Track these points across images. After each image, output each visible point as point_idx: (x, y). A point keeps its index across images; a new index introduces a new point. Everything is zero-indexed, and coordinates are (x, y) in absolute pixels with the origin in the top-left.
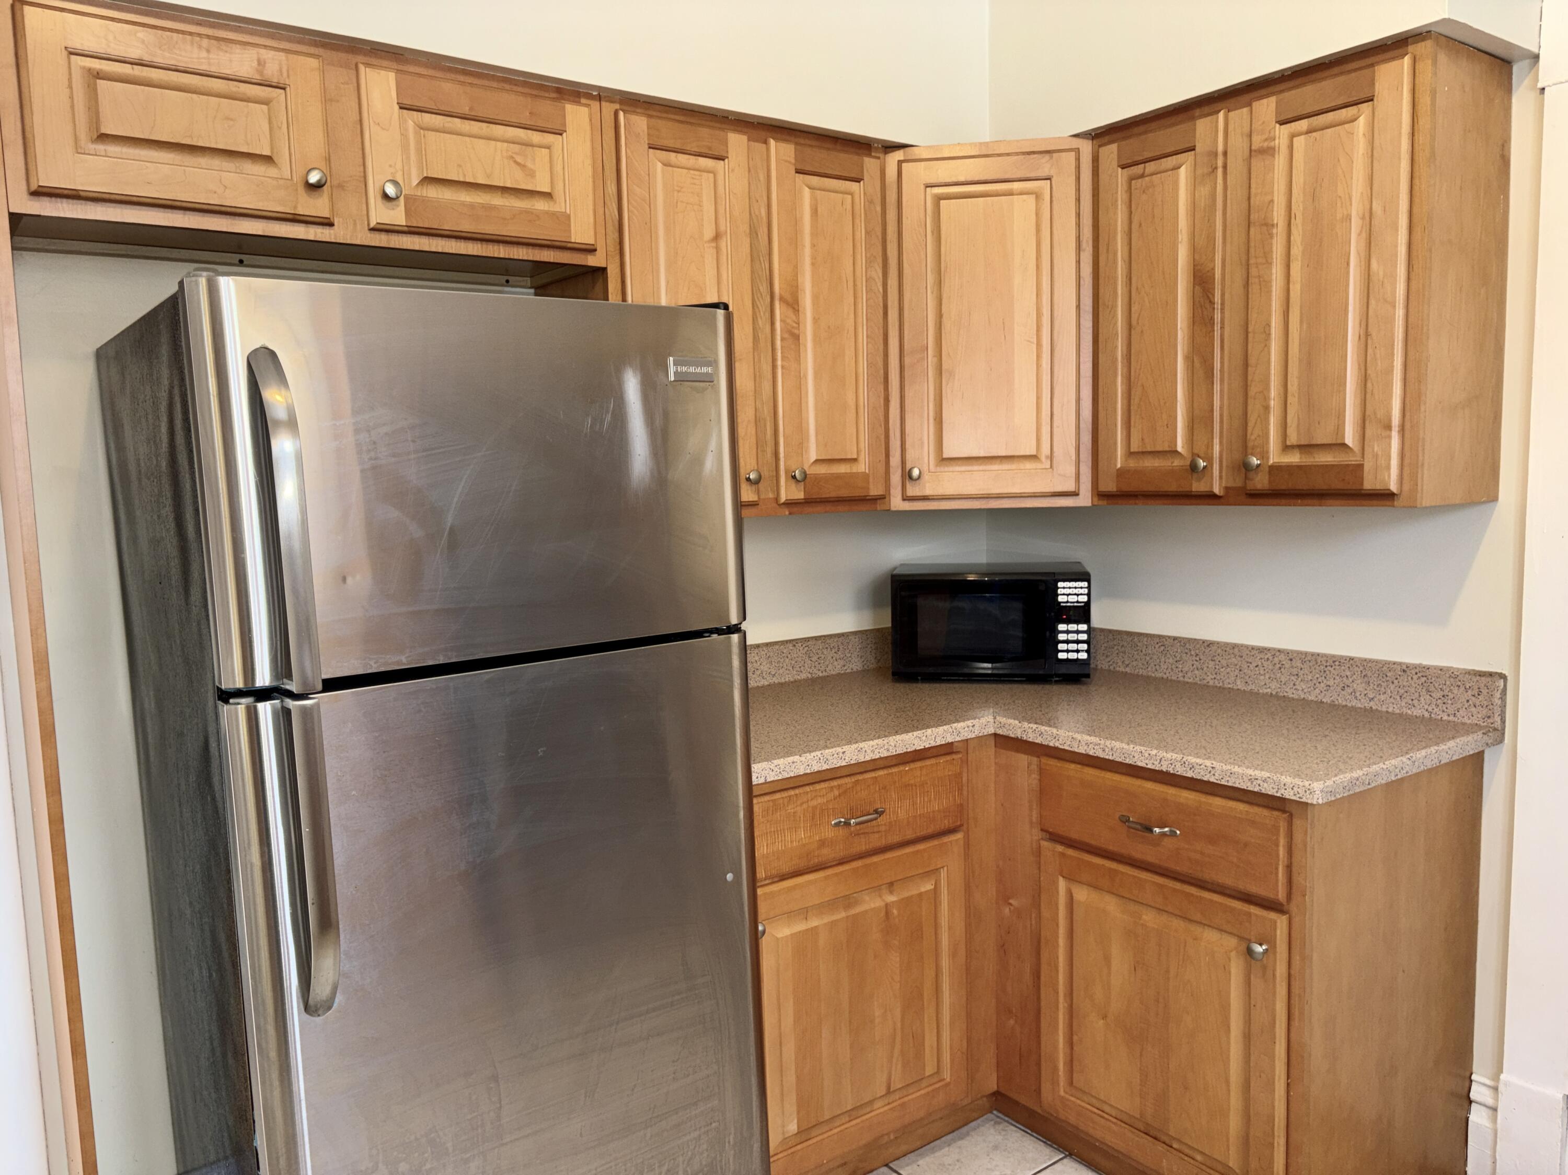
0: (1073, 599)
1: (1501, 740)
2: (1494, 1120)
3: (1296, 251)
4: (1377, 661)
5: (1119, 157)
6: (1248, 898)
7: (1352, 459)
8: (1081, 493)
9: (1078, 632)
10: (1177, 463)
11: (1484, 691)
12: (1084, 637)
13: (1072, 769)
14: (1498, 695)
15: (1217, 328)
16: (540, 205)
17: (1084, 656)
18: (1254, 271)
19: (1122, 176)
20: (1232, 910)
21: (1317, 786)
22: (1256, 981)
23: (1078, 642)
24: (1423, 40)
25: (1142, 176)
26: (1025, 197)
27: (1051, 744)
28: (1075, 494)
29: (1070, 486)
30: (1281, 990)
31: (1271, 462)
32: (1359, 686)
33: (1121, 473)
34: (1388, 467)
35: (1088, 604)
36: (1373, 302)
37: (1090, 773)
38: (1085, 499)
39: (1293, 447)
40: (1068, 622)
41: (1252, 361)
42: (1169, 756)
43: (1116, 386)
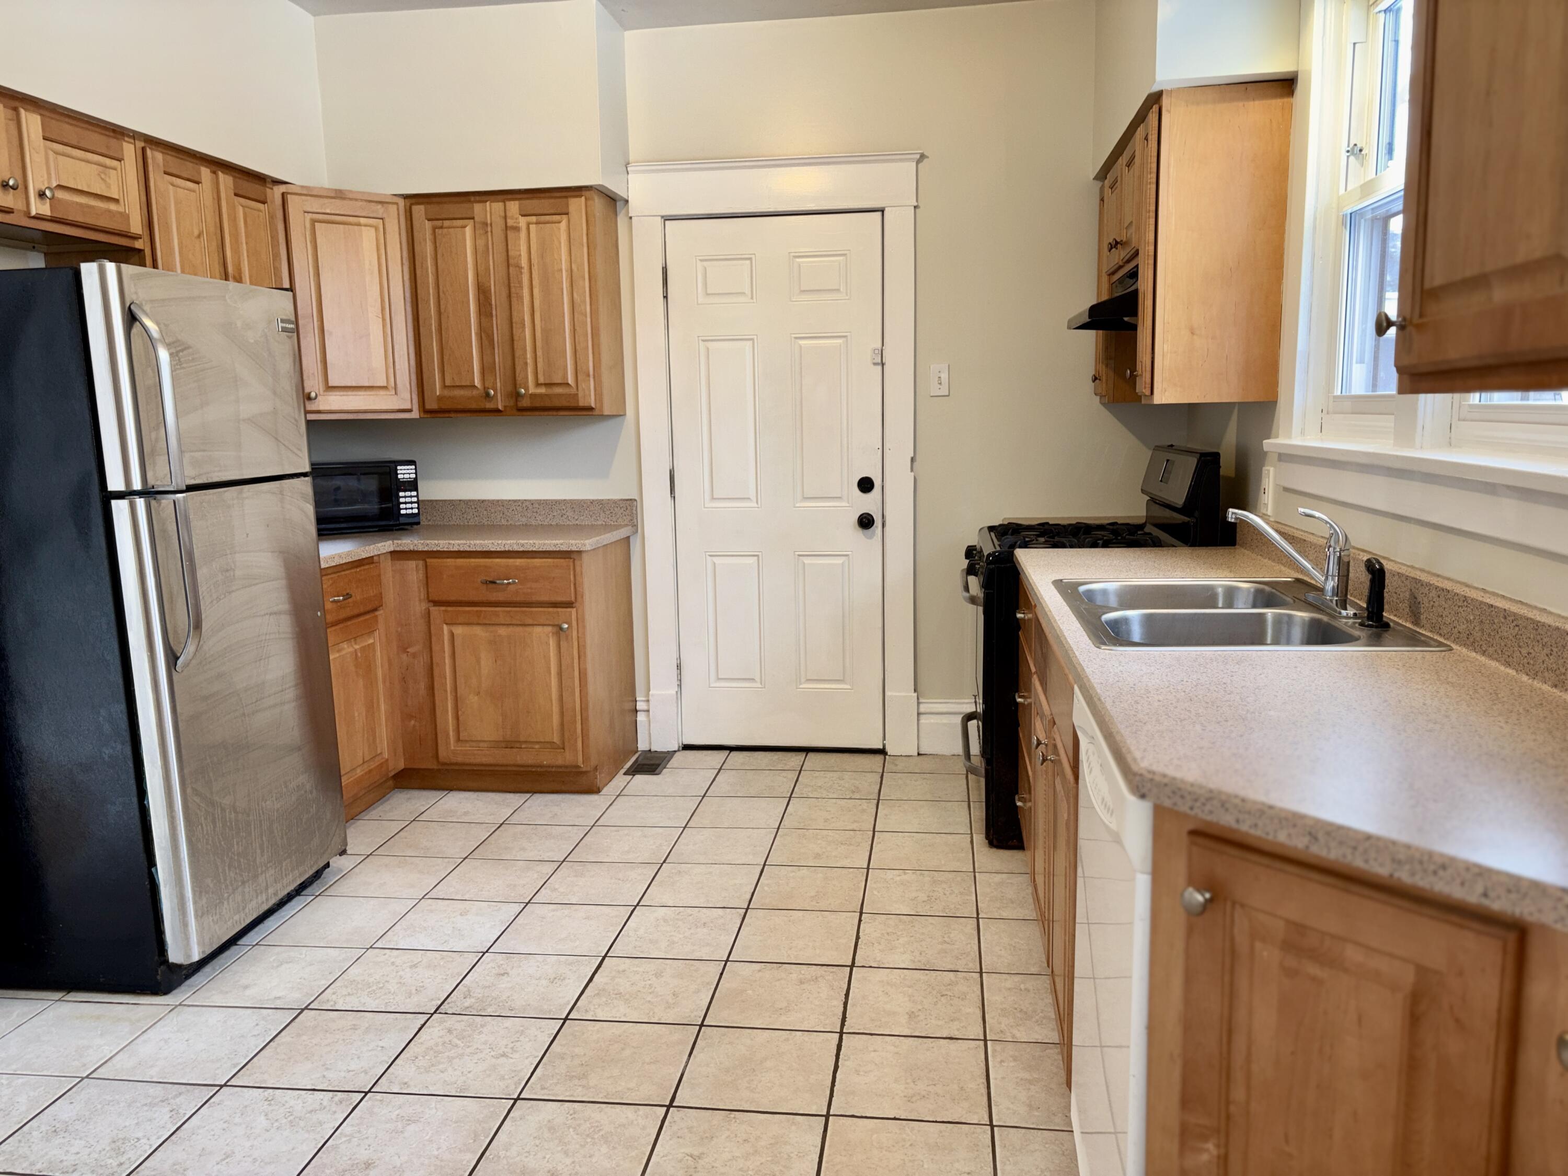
0: (407, 476)
1: (637, 532)
2: (648, 716)
3: (536, 282)
4: (578, 500)
5: (426, 214)
6: (555, 605)
7: (573, 391)
8: (414, 409)
9: (411, 497)
10: (475, 392)
11: (629, 508)
12: (415, 499)
13: (450, 562)
14: (634, 508)
15: (494, 318)
16: (113, 207)
17: (416, 511)
18: (513, 290)
19: (428, 224)
20: (549, 613)
21: (587, 542)
22: (564, 644)
23: (412, 503)
24: (589, 190)
25: (442, 227)
26: (368, 228)
27: (435, 549)
28: (410, 411)
29: (408, 406)
30: (576, 644)
31: (530, 392)
32: (570, 513)
33: (440, 399)
34: (590, 396)
35: (416, 479)
36: (576, 314)
37: (460, 561)
38: (415, 415)
39: (541, 384)
40: (405, 491)
41: (516, 338)
42: (509, 542)
43: (433, 347)
